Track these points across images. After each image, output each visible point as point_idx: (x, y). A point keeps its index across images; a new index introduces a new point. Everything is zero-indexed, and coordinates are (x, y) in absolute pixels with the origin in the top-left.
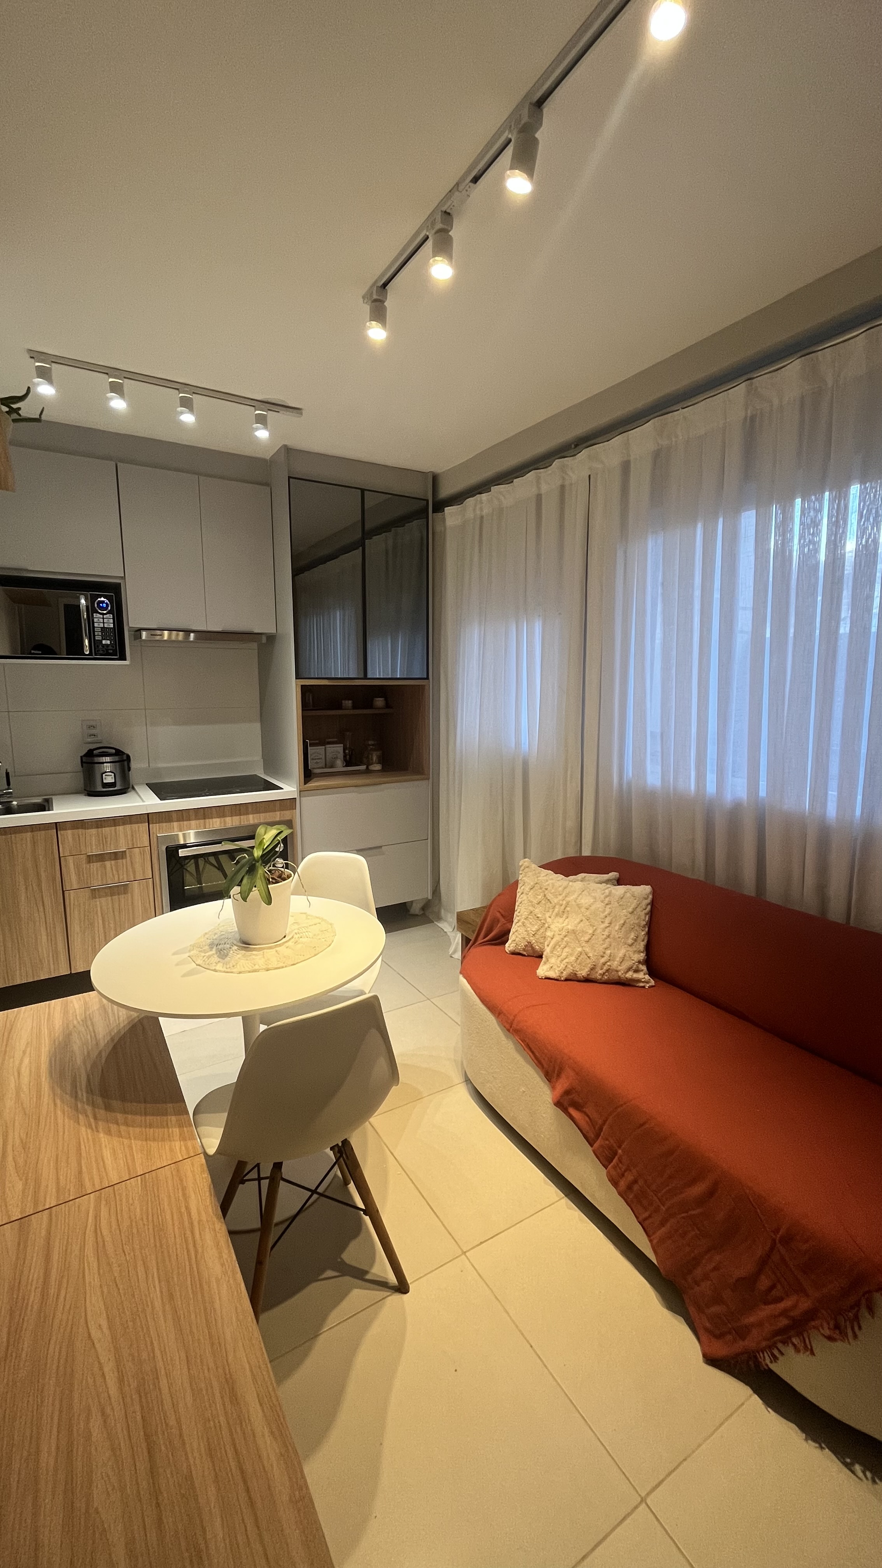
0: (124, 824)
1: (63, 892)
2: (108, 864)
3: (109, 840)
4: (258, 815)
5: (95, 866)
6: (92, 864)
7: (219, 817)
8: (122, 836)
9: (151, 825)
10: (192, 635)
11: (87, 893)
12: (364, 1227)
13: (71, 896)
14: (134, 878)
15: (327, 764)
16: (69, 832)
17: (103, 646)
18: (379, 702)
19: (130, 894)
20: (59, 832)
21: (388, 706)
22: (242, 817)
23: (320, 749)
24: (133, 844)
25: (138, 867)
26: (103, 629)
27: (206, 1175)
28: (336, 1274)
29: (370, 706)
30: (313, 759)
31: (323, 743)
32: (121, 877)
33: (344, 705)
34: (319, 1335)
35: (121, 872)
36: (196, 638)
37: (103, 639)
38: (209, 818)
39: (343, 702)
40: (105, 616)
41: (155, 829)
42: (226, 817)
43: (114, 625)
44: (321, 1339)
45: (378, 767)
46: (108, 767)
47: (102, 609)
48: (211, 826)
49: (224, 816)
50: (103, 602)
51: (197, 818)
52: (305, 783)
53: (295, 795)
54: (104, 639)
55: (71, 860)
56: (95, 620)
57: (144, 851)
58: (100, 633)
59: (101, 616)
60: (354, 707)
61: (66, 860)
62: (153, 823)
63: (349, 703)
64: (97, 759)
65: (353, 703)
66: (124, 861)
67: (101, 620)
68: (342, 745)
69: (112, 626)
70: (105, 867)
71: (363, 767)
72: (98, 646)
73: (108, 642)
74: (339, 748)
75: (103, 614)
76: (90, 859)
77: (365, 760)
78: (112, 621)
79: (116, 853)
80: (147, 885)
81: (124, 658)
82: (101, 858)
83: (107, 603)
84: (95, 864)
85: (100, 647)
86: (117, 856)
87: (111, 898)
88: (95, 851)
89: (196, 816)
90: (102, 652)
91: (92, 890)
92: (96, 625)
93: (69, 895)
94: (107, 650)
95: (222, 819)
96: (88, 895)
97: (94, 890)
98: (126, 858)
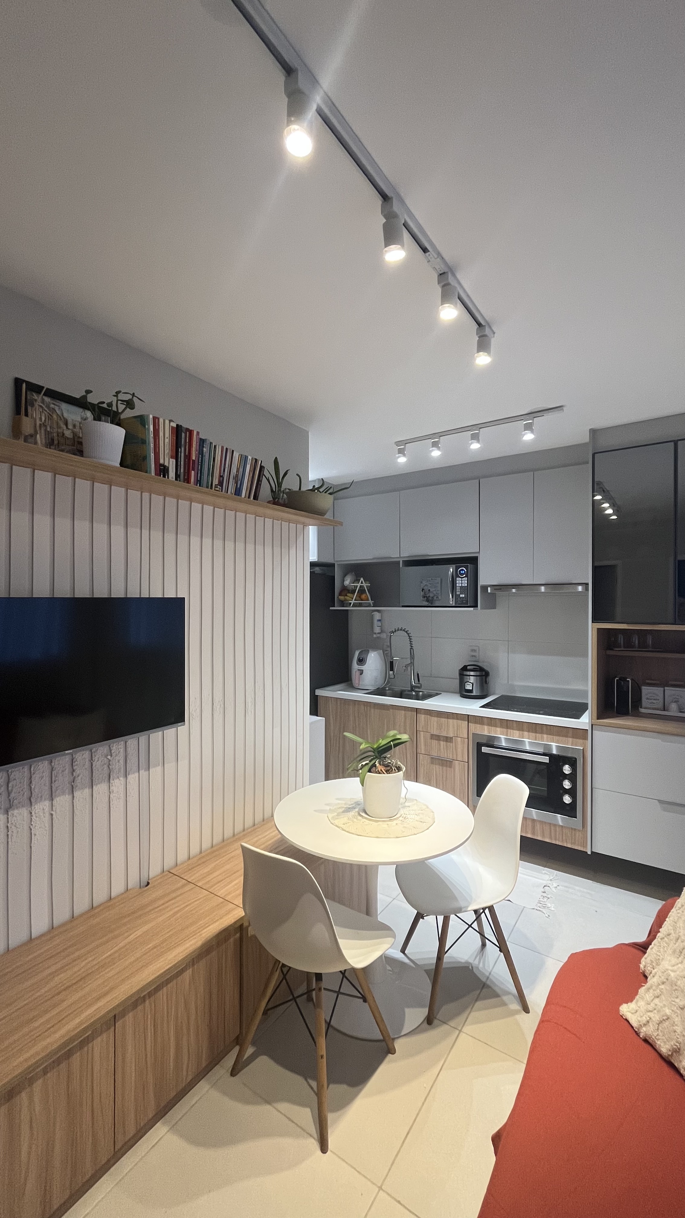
0: (453, 718)
1: (417, 753)
2: (442, 743)
3: (443, 727)
4: (552, 736)
5: (435, 742)
6: (433, 740)
7: (519, 730)
8: (451, 726)
9: (469, 724)
13: (421, 757)
14: (456, 758)
16: (423, 716)
17: (461, 598)
19: (452, 769)
20: (418, 714)
22: (537, 735)
24: (457, 734)
25: (459, 750)
26: (461, 587)
28: (315, 1089)
32: (448, 755)
35: (448, 751)
37: (460, 594)
38: (510, 729)
40: (463, 579)
41: (472, 727)
42: (524, 731)
43: (468, 585)
46: (472, 679)
47: (462, 574)
48: (512, 736)
49: (522, 730)
50: (463, 570)
52: (599, 717)
53: (588, 727)
54: (462, 594)
55: (422, 733)
56: (457, 582)
57: (464, 740)
58: (459, 590)
59: (461, 579)
61: (419, 733)
62: (471, 723)
64: (468, 673)
66: (451, 744)
67: (461, 582)
69: (466, 585)
70: (440, 745)
72: (458, 599)
73: (464, 596)
75: (462, 578)
76: (433, 737)
78: (466, 582)
79: (447, 737)
80: (464, 766)
81: (476, 606)
82: (438, 738)
83: (464, 571)
84: (435, 741)
85: (459, 599)
86: (448, 739)
87: (442, 768)
88: (435, 732)
89: (501, 725)
90: (459, 602)
91: (432, 758)
92: (457, 585)
93: (420, 756)
94: (462, 601)
95: (521, 732)
96: (429, 760)
97: (433, 758)
98: (452, 742)
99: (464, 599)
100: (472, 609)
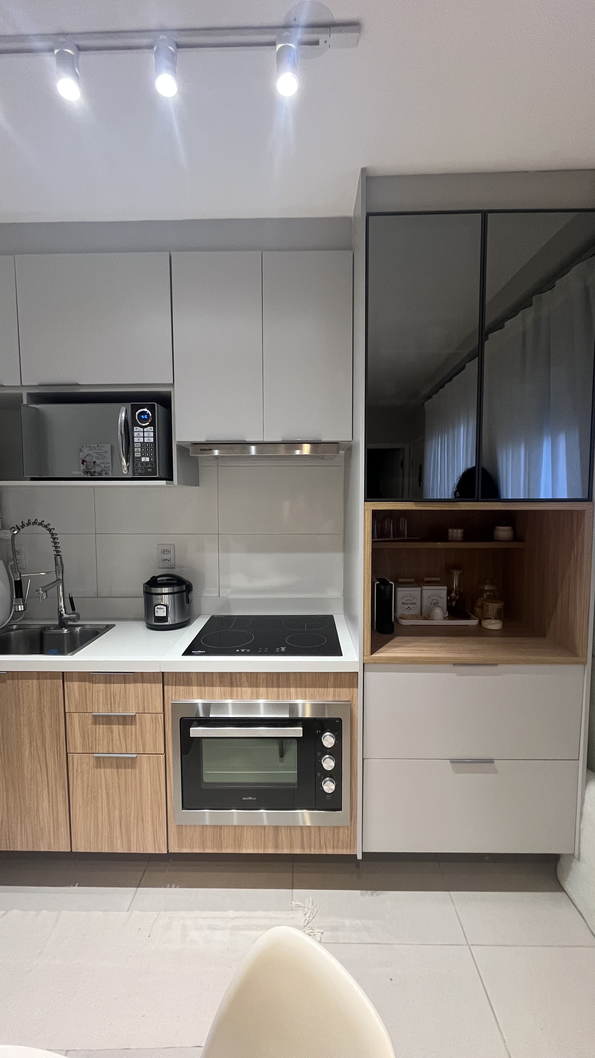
0: (135, 681)
1: (67, 754)
2: (115, 727)
3: (117, 699)
4: (303, 689)
5: (102, 728)
6: (98, 726)
7: (251, 686)
8: (132, 696)
9: (166, 687)
11: (89, 760)
13: (75, 759)
14: (144, 750)
15: (424, 608)
16: (76, 685)
17: (143, 463)
18: (503, 532)
19: (137, 770)
20: (65, 683)
21: (516, 538)
23: (414, 591)
24: (144, 708)
25: (148, 737)
26: (143, 444)
29: (489, 536)
32: (129, 747)
33: (450, 535)
35: (129, 741)
37: (142, 456)
39: (450, 530)
40: (145, 429)
41: (170, 693)
45: (494, 625)
47: (144, 421)
50: (144, 413)
53: (357, 668)
54: (144, 456)
55: (76, 717)
56: (136, 434)
57: (156, 718)
58: (140, 449)
59: (142, 429)
60: (466, 538)
61: (70, 717)
62: (168, 685)
63: (457, 533)
64: (159, 590)
65: (465, 533)
66: (133, 727)
67: (141, 434)
68: (445, 588)
69: (152, 440)
70: (112, 732)
71: (474, 622)
72: (137, 464)
73: (148, 459)
74: (442, 591)
75: (144, 427)
76: (97, 720)
77: (478, 610)
78: (152, 434)
79: (125, 717)
80: (158, 763)
81: (169, 478)
82: (108, 720)
83: (148, 414)
84: (101, 726)
85: (139, 465)
86: (126, 720)
87: (118, 771)
88: (103, 712)
89: (221, 682)
90: (140, 471)
91: (97, 758)
92: (136, 440)
93: (73, 758)
94: (146, 469)
95: (255, 689)
96: (92, 762)
97: (99, 758)
98: (136, 724)
99: (149, 466)
100: (163, 483)
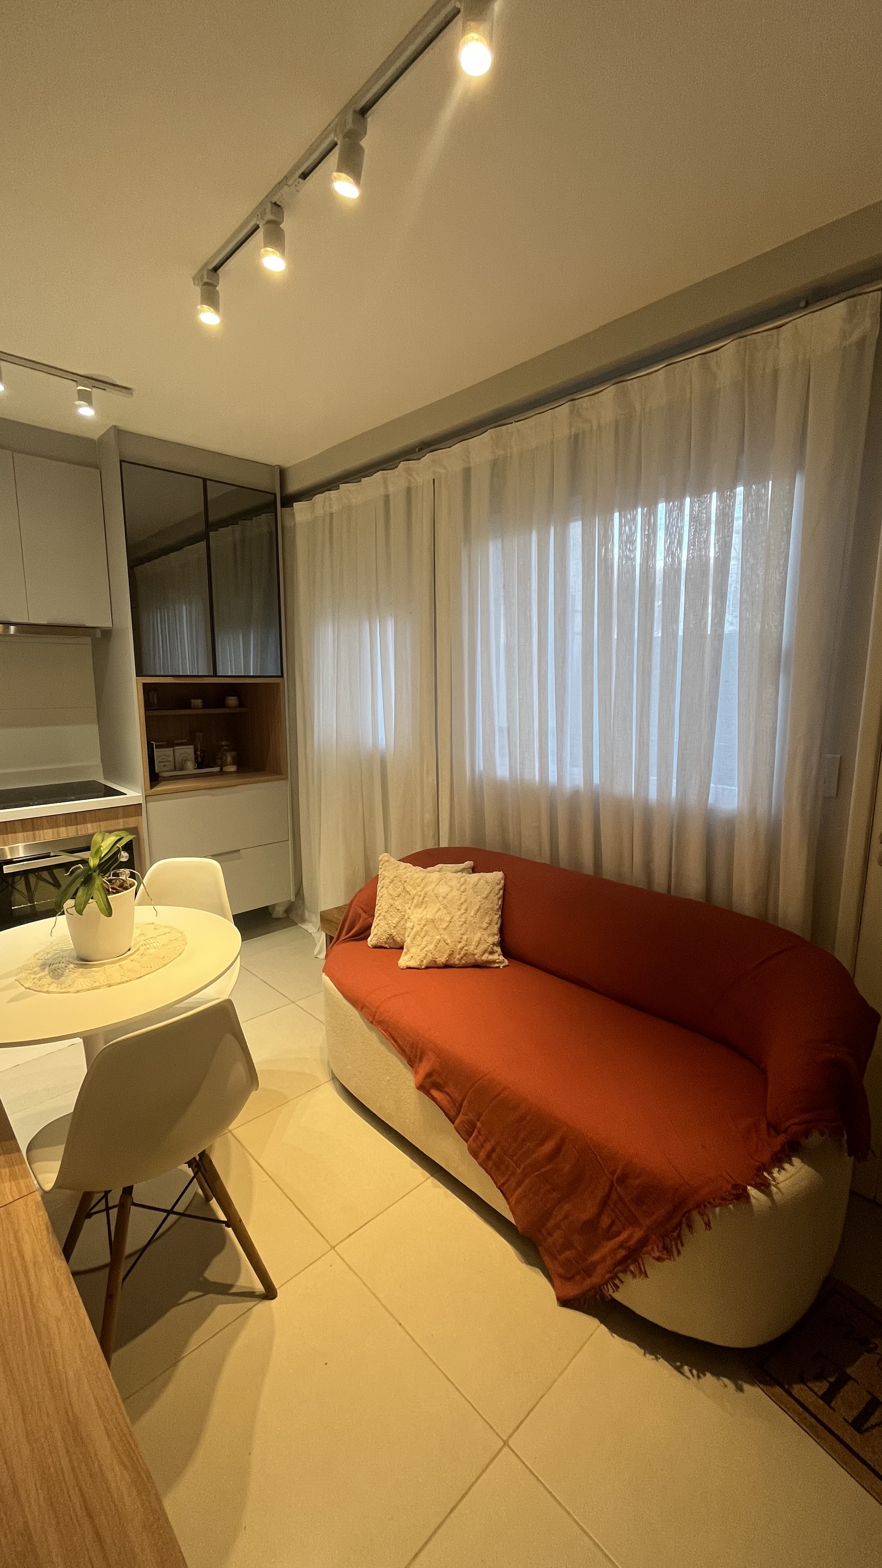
4: (98, 823)
10: (12, 628)
12: (228, 1241)
15: (177, 764)
18: (232, 701)
21: (241, 704)
22: (79, 827)
23: (169, 751)
27: (43, 1214)
28: (198, 1294)
29: (223, 705)
30: (160, 762)
31: (170, 744)
33: (193, 704)
34: (179, 1361)
36: (16, 631)
38: (39, 829)
39: (193, 701)
42: (60, 827)
44: (183, 1364)
45: (233, 768)
48: (42, 838)
49: (58, 826)
51: (24, 830)
52: (152, 786)
53: (141, 801)
60: (204, 707)
63: (198, 702)
65: (204, 702)
68: (192, 746)
71: (217, 769)
74: (189, 750)
77: (219, 761)
